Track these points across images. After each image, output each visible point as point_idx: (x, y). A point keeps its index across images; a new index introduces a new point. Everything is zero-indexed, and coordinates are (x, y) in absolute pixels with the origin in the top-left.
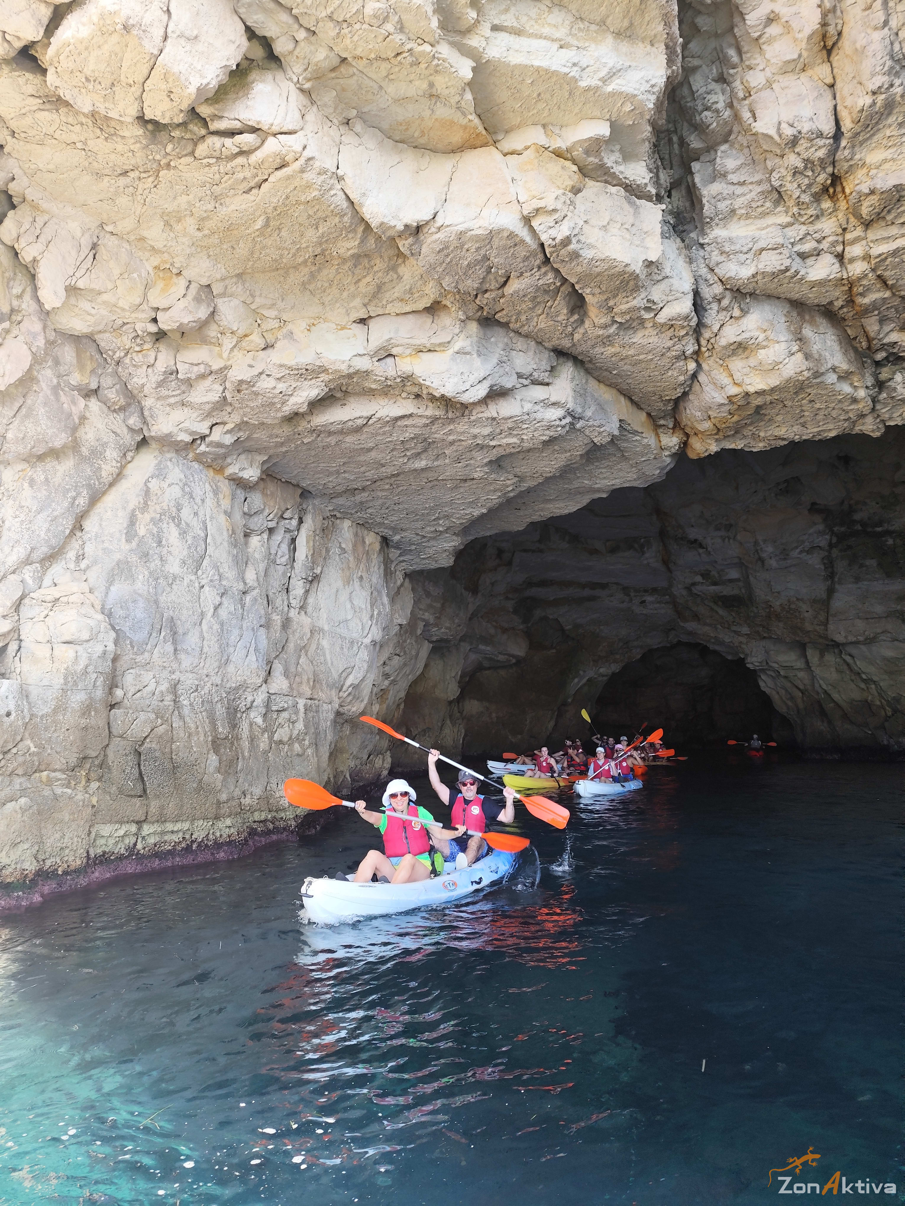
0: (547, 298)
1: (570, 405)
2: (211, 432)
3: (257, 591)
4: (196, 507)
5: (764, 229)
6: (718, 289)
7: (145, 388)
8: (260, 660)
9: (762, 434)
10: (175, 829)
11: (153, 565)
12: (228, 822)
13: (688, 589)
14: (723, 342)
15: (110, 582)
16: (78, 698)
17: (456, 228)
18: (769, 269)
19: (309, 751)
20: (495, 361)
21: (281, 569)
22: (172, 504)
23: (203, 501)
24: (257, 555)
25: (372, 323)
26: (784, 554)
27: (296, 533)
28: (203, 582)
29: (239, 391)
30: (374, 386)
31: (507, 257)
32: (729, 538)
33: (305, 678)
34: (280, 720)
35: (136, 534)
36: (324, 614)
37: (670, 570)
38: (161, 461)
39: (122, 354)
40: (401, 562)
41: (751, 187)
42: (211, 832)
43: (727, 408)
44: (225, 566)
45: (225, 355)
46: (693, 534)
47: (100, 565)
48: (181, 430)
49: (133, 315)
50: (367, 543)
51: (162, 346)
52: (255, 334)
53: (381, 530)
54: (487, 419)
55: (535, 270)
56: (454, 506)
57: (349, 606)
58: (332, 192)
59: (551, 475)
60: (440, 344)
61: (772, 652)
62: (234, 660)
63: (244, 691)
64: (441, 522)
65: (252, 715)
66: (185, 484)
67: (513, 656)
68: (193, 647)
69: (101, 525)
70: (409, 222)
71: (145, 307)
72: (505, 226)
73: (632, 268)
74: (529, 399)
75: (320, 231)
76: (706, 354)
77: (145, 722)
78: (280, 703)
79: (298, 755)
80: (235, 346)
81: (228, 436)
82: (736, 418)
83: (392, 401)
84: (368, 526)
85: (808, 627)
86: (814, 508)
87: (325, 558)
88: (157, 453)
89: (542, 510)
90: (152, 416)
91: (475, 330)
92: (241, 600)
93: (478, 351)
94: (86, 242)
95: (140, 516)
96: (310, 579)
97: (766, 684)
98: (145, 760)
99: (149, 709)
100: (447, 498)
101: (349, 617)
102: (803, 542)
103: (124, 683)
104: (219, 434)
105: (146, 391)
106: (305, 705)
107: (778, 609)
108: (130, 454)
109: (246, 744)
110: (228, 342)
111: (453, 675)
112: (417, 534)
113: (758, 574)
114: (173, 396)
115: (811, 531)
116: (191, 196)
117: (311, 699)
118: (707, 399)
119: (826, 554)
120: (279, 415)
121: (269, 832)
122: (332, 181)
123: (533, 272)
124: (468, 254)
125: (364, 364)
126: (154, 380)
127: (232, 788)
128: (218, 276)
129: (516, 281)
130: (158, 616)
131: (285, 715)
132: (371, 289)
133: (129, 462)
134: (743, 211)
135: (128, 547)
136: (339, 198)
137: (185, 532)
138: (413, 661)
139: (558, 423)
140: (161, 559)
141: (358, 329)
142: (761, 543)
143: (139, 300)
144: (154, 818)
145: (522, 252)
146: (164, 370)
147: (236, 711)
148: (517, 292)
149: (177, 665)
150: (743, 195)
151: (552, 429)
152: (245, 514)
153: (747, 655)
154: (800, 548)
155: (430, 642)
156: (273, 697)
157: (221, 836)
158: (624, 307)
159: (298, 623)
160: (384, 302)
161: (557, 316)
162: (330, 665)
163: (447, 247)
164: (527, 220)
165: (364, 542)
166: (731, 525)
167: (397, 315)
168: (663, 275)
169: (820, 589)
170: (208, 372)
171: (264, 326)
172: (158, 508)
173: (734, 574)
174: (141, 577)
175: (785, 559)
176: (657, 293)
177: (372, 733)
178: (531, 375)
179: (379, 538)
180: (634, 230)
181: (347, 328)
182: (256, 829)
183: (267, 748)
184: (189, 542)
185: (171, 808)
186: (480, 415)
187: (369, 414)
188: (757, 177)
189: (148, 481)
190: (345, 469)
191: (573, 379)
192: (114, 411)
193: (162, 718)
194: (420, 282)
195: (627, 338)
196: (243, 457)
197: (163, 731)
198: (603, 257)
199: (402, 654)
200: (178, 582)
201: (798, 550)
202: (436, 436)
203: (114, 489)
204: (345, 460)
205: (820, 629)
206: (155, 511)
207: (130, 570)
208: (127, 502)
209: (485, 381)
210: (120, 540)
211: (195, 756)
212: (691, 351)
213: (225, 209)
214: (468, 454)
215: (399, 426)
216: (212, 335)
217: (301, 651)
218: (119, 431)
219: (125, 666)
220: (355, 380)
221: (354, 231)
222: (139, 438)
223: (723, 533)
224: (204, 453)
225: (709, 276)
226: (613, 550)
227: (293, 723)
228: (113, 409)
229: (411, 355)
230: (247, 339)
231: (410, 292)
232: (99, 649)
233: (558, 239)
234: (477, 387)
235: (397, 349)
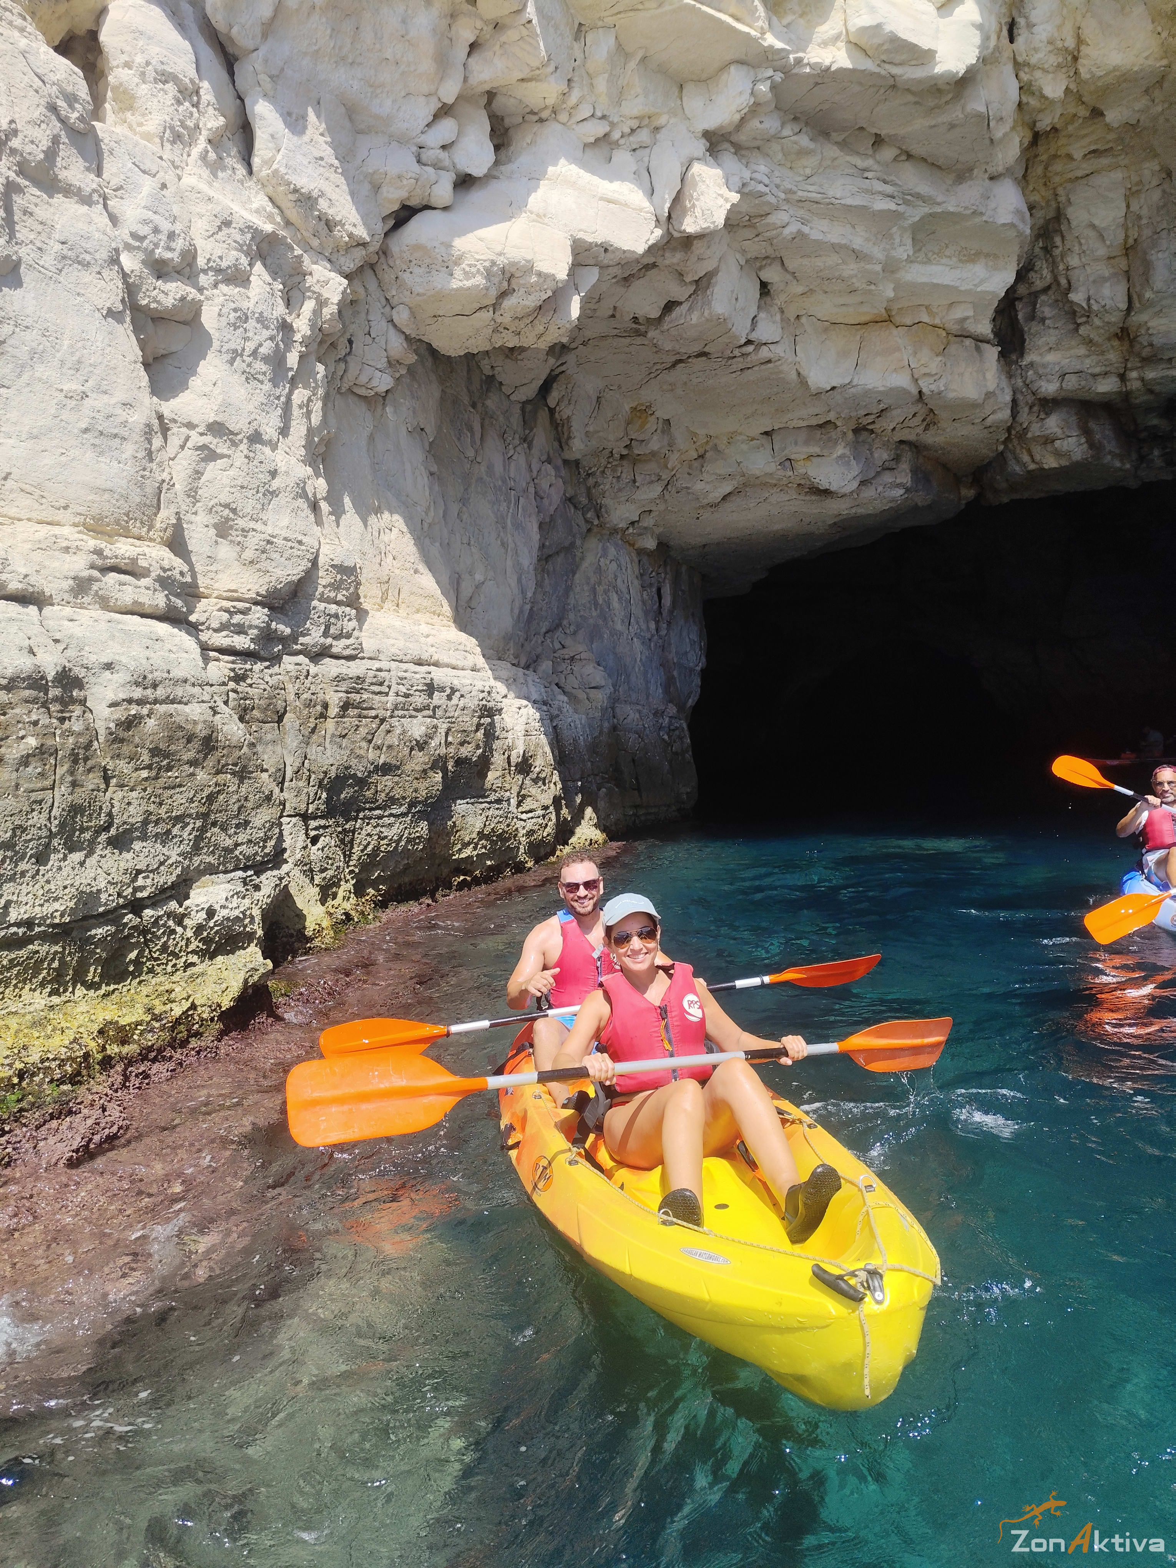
1: (907, 484)
2: (638, 518)
4: (624, 576)
5: (1068, 358)
6: (1031, 399)
7: (607, 492)
9: (1045, 489)
14: (1030, 434)
15: (592, 641)
17: (865, 387)
18: (1069, 388)
20: (863, 459)
22: (612, 576)
23: (626, 570)
25: (774, 435)
27: (662, 584)
28: (633, 634)
29: (678, 492)
31: (894, 399)
35: (598, 603)
38: (602, 543)
39: (595, 469)
44: (641, 620)
45: (670, 466)
47: (582, 629)
48: (621, 519)
49: (614, 444)
51: (625, 463)
52: (692, 449)
55: (910, 404)
57: (687, 640)
58: (790, 374)
60: (826, 453)
62: (652, 691)
64: (763, 562)
66: (616, 559)
68: (635, 684)
70: (835, 386)
71: (625, 439)
72: (902, 385)
73: (979, 401)
74: (881, 483)
76: (1014, 440)
77: (634, 740)
80: (677, 459)
81: (650, 520)
88: (598, 536)
90: (605, 512)
91: (851, 437)
92: (650, 646)
93: (853, 454)
94: (594, 399)
95: (597, 588)
96: (670, 621)
98: (638, 766)
99: (633, 731)
101: (688, 650)
104: (645, 520)
105: (607, 494)
108: (583, 539)
110: (673, 457)
114: (624, 496)
120: (695, 505)
122: (793, 366)
124: (867, 399)
125: (769, 470)
126: (616, 487)
128: (678, 413)
130: (619, 664)
131: (677, 732)
133: (583, 545)
134: (1053, 346)
136: (794, 374)
137: (620, 597)
139: (899, 498)
140: (612, 621)
141: (765, 440)
143: (621, 434)
145: (905, 396)
146: (627, 481)
149: (630, 699)
151: (893, 502)
152: (640, 574)
160: (786, 420)
163: (855, 397)
164: (916, 380)
167: (794, 428)
170: (656, 479)
171: (699, 443)
172: (606, 580)
174: (605, 635)
178: (884, 465)
179: (699, 576)
181: (755, 439)
184: (623, 605)
187: (761, 499)
189: (599, 560)
192: (579, 509)
193: (640, 737)
197: (645, 747)
200: (622, 637)
206: (605, 583)
207: (600, 631)
208: (589, 578)
209: (856, 478)
210: (590, 609)
211: (658, 762)
216: (662, 452)
218: (580, 524)
220: (760, 479)
221: (795, 389)
222: (588, 526)
224: (629, 534)
225: (1025, 390)
228: (578, 507)
229: (803, 458)
230: (686, 453)
232: (608, 692)
233: (936, 391)
234: (852, 482)
235: (794, 455)
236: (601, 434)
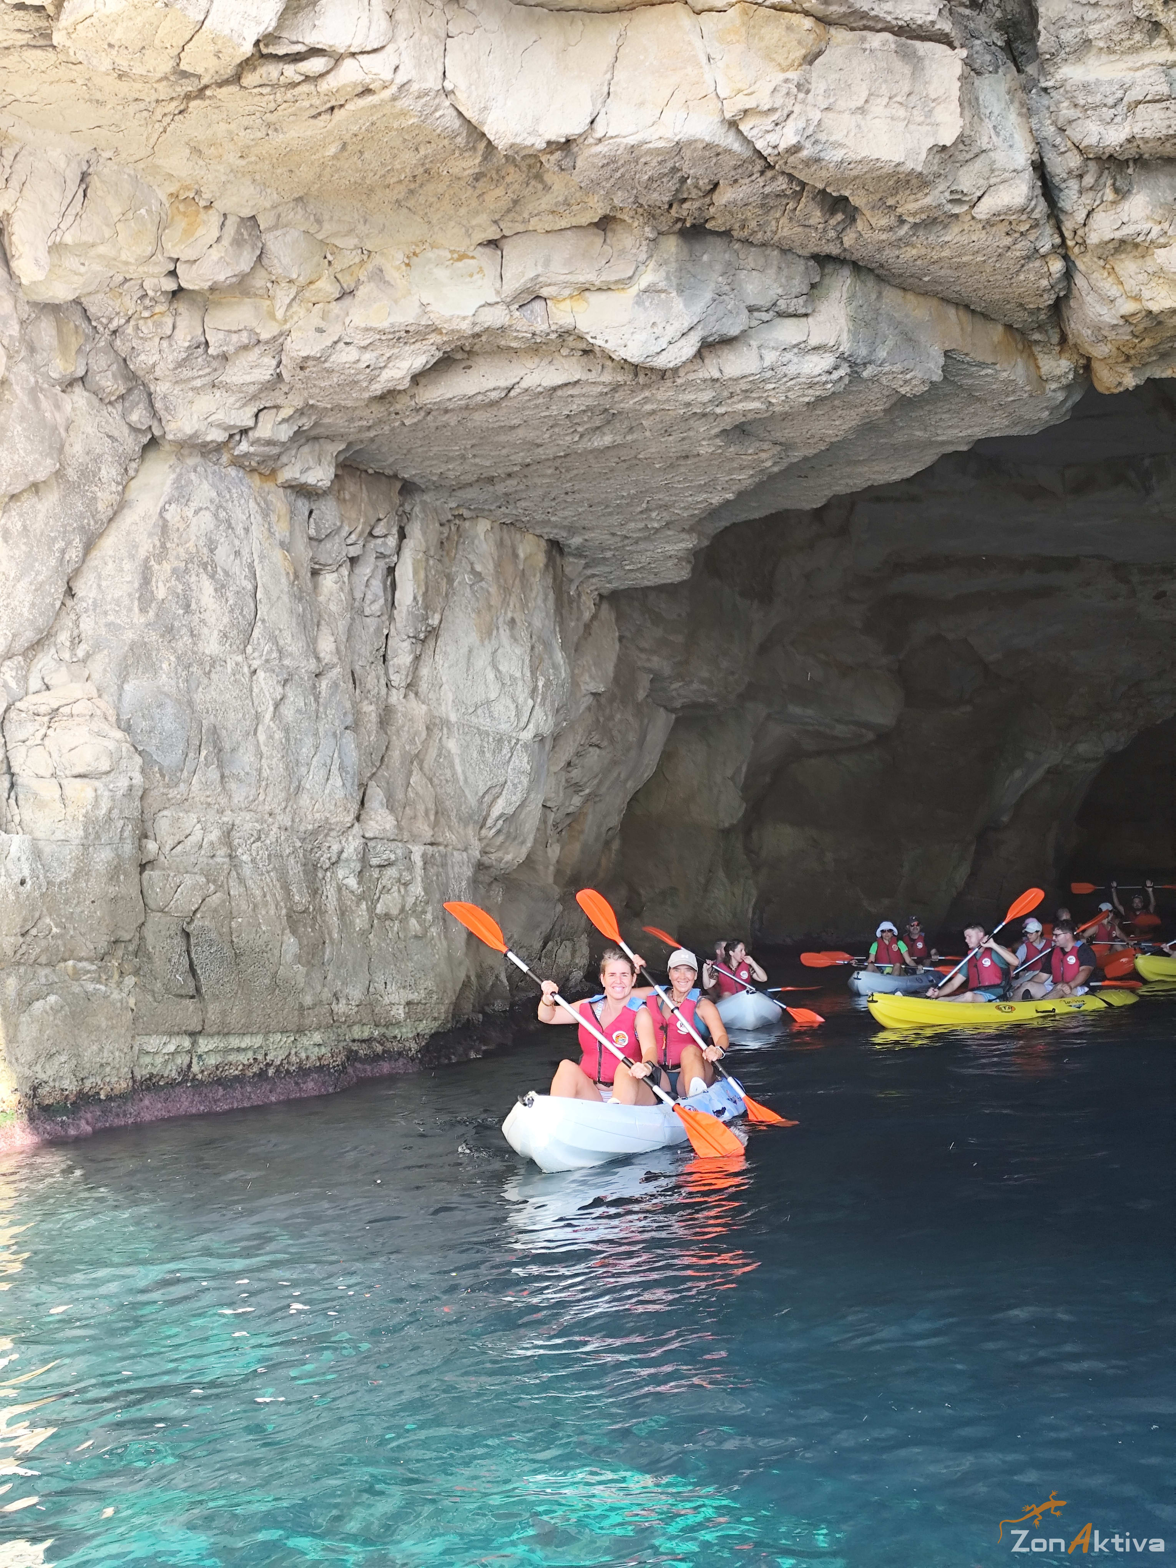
0: (785, 201)
1: (845, 347)
2: (256, 422)
3: (338, 670)
4: (237, 542)
5: (1136, 69)
6: (1074, 161)
7: (157, 369)
8: (348, 785)
10: (243, 1045)
11: (180, 644)
12: (317, 1037)
14: (1097, 236)
15: (123, 678)
16: (103, 857)
17: (625, 141)
18: (1150, 133)
19: (434, 931)
20: (708, 295)
21: (372, 623)
22: (201, 543)
23: (247, 530)
24: (333, 607)
25: (508, 247)
27: (395, 558)
28: (255, 664)
29: (302, 368)
30: (514, 344)
31: (709, 167)
33: (421, 808)
34: (384, 881)
35: (153, 598)
36: (448, 694)
38: (181, 475)
39: (123, 321)
40: (589, 577)
42: (293, 1052)
43: (1127, 330)
44: (287, 634)
45: (279, 314)
47: (106, 652)
48: (211, 425)
49: (141, 269)
50: (522, 555)
51: (182, 307)
52: (324, 279)
53: (546, 530)
54: (705, 381)
55: (756, 175)
56: (673, 492)
57: (491, 675)
58: (437, 114)
59: (839, 438)
60: (616, 282)
62: (308, 786)
63: (327, 835)
64: (654, 514)
65: (341, 873)
66: (220, 506)
67: (867, 725)
68: (247, 769)
69: (99, 586)
70: (553, 138)
71: (159, 257)
72: (698, 136)
73: (910, 165)
74: (772, 344)
75: (422, 153)
76: (1076, 250)
77: (193, 888)
78: (383, 853)
79: (416, 937)
80: (294, 299)
81: (284, 426)
82: (1149, 342)
83: (546, 362)
84: (522, 525)
87: (447, 595)
88: (173, 460)
89: (849, 477)
90: (167, 409)
91: (673, 249)
92: (314, 687)
93: (678, 285)
94: (73, 173)
95: (156, 567)
96: (422, 636)
98: (197, 945)
99: (196, 870)
100: (660, 480)
101: (493, 696)
103: (157, 831)
104: (269, 426)
105: (158, 373)
106: (424, 856)
108: (134, 465)
109: (334, 920)
110: (283, 295)
111: (729, 773)
112: (613, 534)
114: (200, 377)
116: (233, 126)
117: (432, 844)
118: (1093, 313)
120: (366, 395)
121: (376, 1058)
122: (437, 101)
123: (753, 178)
124: (647, 168)
125: (496, 317)
126: (170, 358)
127: (319, 988)
128: (268, 205)
129: (730, 189)
130: (194, 725)
131: (392, 872)
132: (503, 203)
133: (133, 478)
134: (1102, 44)
135: (142, 620)
136: (448, 118)
137: (223, 586)
138: (633, 753)
139: (824, 378)
140: (192, 635)
141: (485, 258)
143: (150, 249)
144: (214, 1029)
145: (730, 161)
146: (187, 344)
147: (315, 866)
148: (733, 201)
149: (226, 800)
150: (1097, 21)
151: (819, 387)
152: (311, 539)
155: (670, 710)
156: (371, 844)
157: (308, 1058)
158: (912, 206)
159: (405, 716)
160: (526, 215)
161: (807, 219)
162: (461, 783)
163: (614, 162)
164: (733, 124)
165: (515, 556)
167: (548, 232)
168: (975, 150)
170: (253, 341)
171: (337, 266)
172: (181, 550)
174: (165, 666)
176: (967, 179)
177: (547, 899)
178: (775, 304)
179: (543, 544)
180: (913, 99)
181: (468, 257)
182: (357, 1052)
183: (367, 926)
184: (231, 602)
185: (235, 1017)
186: (691, 376)
187: (509, 383)
189: (163, 509)
190: (475, 452)
191: (851, 298)
192: (110, 403)
193: (215, 882)
194: (578, 194)
195: (932, 238)
196: (306, 449)
197: (218, 902)
198: (859, 158)
199: (605, 743)
200: (219, 668)
202: (622, 405)
203: (114, 525)
204: (474, 441)
206: (178, 557)
207: (149, 657)
208: (136, 547)
209: (692, 333)
210: (130, 610)
211: (265, 937)
212: (1048, 246)
213: (281, 136)
214: (682, 424)
215: (561, 397)
216: (258, 286)
217: (412, 763)
218: (116, 434)
219: (155, 806)
220: (484, 338)
221: (474, 148)
222: (145, 440)
224: (246, 455)
225: (1058, 140)
226: (1080, 488)
227: (406, 885)
228: (107, 401)
229: (571, 297)
230: (312, 287)
231: (567, 203)
232: (123, 783)
233: (782, 147)
234: (679, 344)
235: (549, 289)
236: (101, 249)
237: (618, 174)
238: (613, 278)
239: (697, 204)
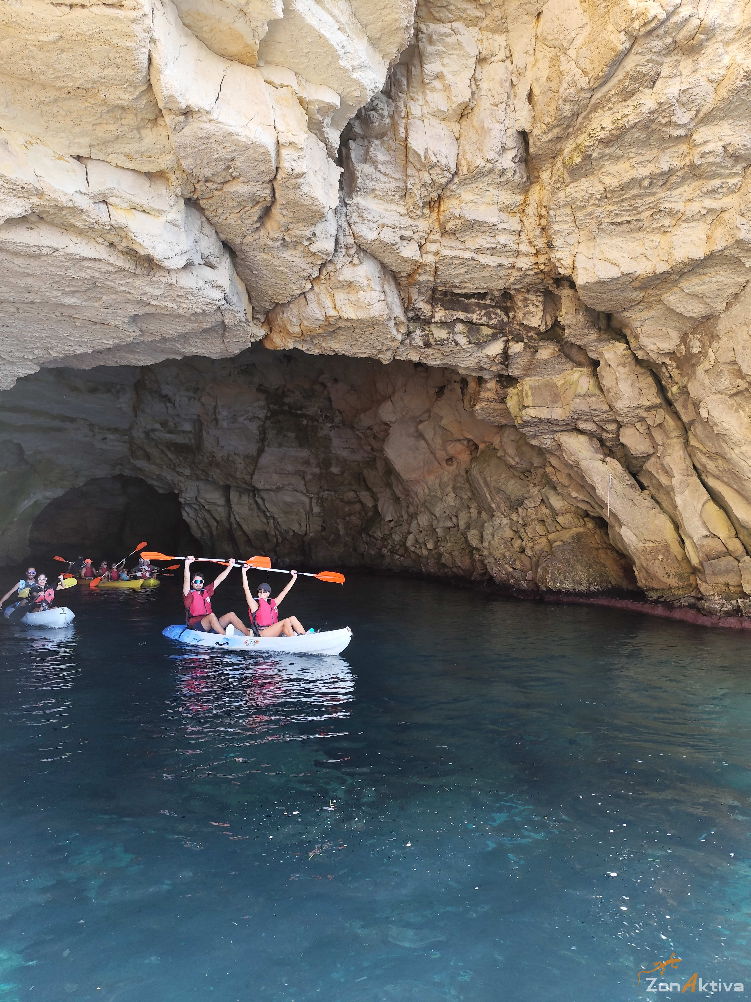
1: (228, 291)
5: (389, 211)
9: (324, 344)
13: (147, 433)
14: (341, 278)
18: (386, 240)
25: (91, 165)
26: (234, 418)
30: (77, 224)
31: (249, 166)
32: (195, 399)
37: (136, 416)
41: (391, 180)
43: (320, 323)
46: (166, 390)
54: (166, 283)
55: (260, 183)
56: (64, 341)
60: (155, 210)
61: (202, 491)
72: (263, 144)
73: (325, 210)
75: (106, 73)
76: (323, 281)
82: (321, 331)
83: (84, 242)
85: (238, 475)
86: (261, 389)
91: (182, 207)
93: (184, 227)
97: (188, 515)
100: (64, 333)
102: (248, 412)
107: (219, 460)
113: (210, 430)
115: (256, 404)
118: (309, 312)
119: (262, 423)
123: (258, 183)
124: (222, 151)
125: (83, 202)
129: (241, 185)
132: (109, 136)
134: (381, 194)
136: (145, 56)
139: (217, 302)
141: (76, 165)
142: (220, 407)
145: (263, 167)
148: (235, 192)
150: (384, 183)
151: (210, 306)
153: (181, 491)
154: (246, 416)
158: (298, 232)
161: (246, 219)
163: (208, 138)
164: (279, 146)
166: (198, 389)
167: (117, 166)
169: (253, 449)
173: (187, 427)
175: (234, 422)
176: (318, 229)
178: (207, 257)
181: (64, 160)
186: (162, 279)
188: (397, 176)
191: (228, 269)
194: (159, 151)
195: (281, 252)
198: (313, 195)
201: (243, 418)
202: (109, 283)
205: (247, 477)
212: (315, 276)
215: (83, 266)
220: (64, 213)
221: (135, 87)
223: (191, 394)
225: (347, 229)
226: (93, 391)
229: (126, 209)
231: (142, 154)
233: (295, 171)
234: (179, 258)
235: (115, 199)
237: (203, 147)
238: (157, 207)
239: (215, 186)
